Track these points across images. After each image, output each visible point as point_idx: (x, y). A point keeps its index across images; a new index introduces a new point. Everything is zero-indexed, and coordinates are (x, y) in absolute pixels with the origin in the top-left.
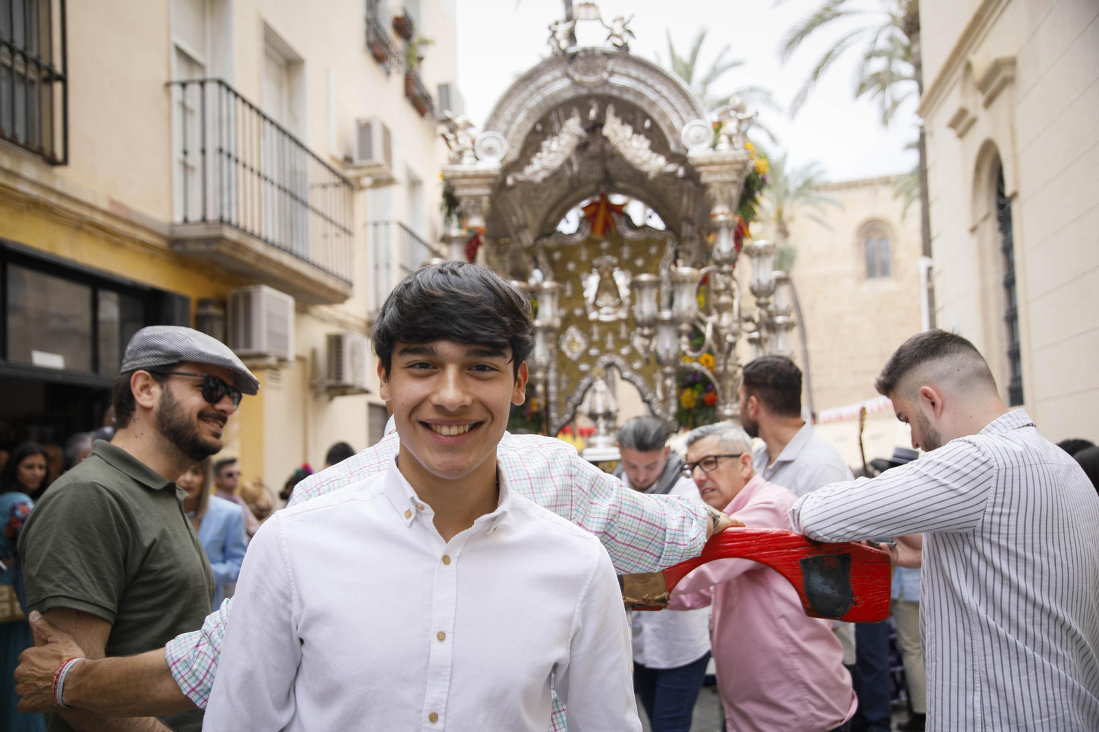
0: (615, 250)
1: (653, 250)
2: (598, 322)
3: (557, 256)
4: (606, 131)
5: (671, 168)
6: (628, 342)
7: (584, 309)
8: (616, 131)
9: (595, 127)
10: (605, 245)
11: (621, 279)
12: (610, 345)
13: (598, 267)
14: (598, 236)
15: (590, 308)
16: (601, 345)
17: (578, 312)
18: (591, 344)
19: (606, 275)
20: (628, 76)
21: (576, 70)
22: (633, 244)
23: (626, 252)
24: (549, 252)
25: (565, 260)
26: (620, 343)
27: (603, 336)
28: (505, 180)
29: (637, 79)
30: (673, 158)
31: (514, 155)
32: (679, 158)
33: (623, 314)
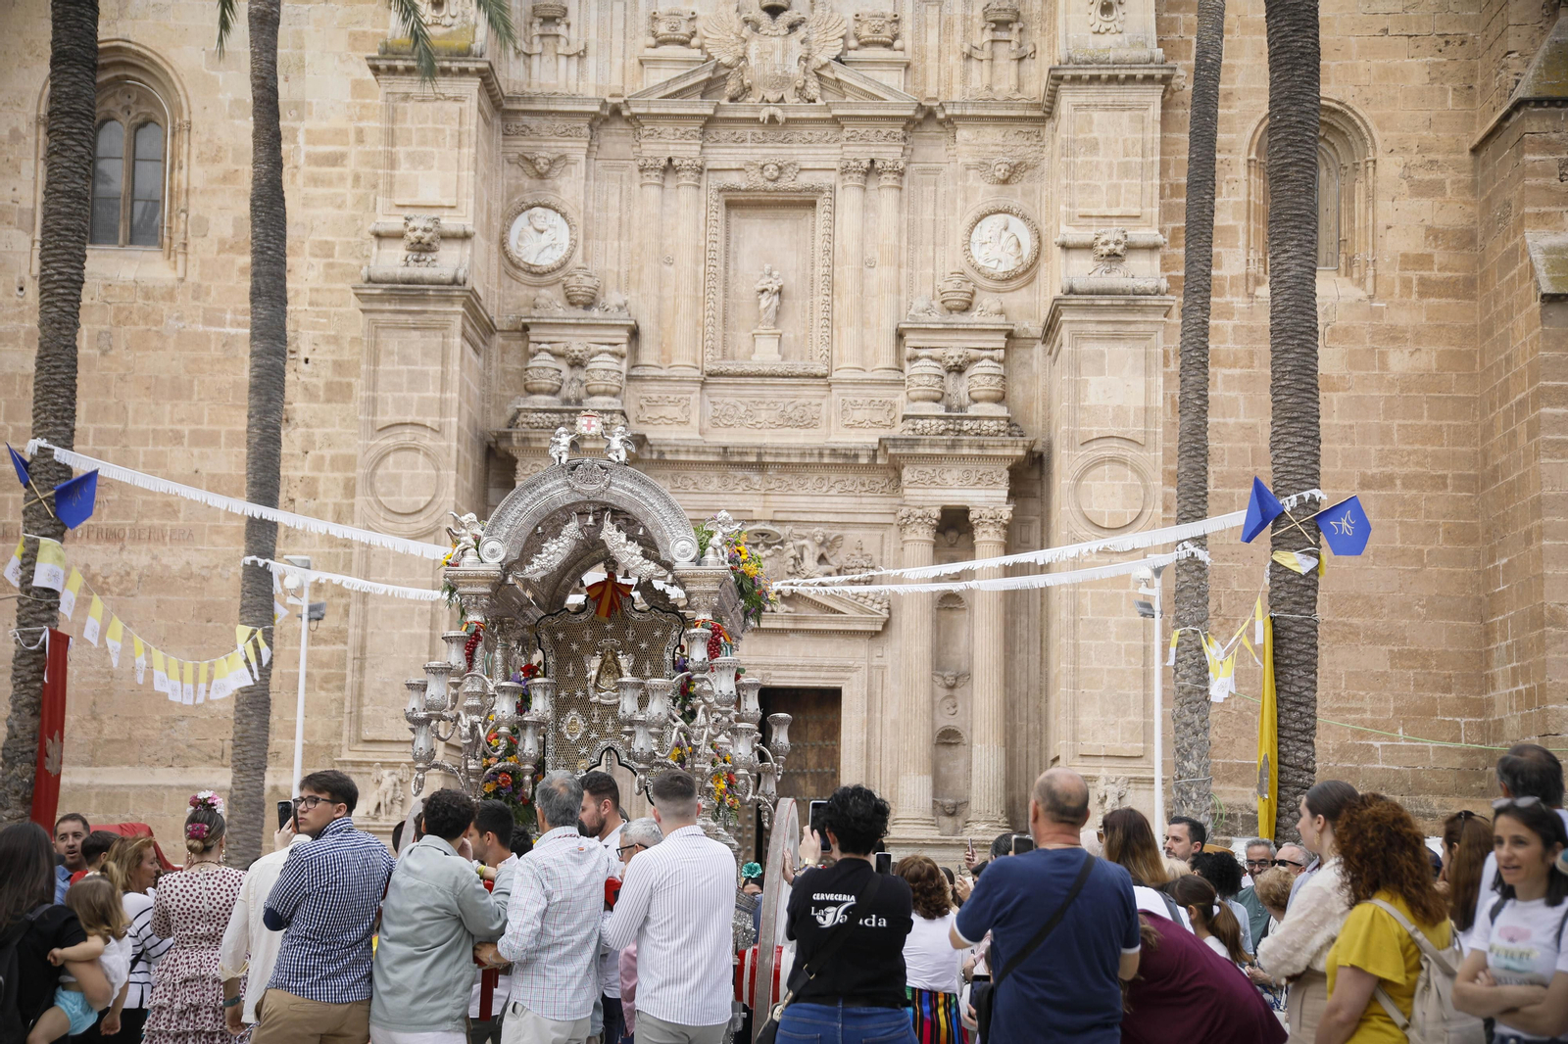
0: (619, 633)
1: (658, 634)
2: (598, 704)
3: (560, 636)
4: (603, 536)
7: (586, 691)
8: (612, 536)
9: (591, 532)
10: (609, 627)
11: (625, 662)
12: (609, 729)
13: (601, 649)
14: (604, 618)
15: (591, 691)
16: (601, 730)
17: (579, 694)
18: (590, 727)
19: (609, 657)
20: (623, 488)
21: (576, 480)
22: (638, 626)
23: (631, 635)
24: (553, 632)
25: (568, 641)
27: (603, 718)
28: (506, 577)
29: (631, 491)
30: (663, 564)
31: (515, 555)
32: (668, 565)
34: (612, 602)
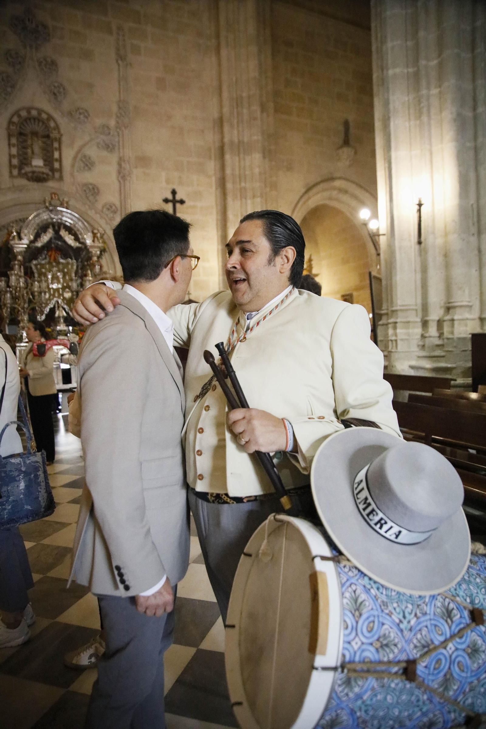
0: (58, 266)
1: (70, 267)
2: (53, 288)
3: (39, 266)
4: (61, 233)
5: (80, 245)
6: (63, 295)
8: (63, 233)
9: (57, 232)
10: (54, 264)
11: (60, 275)
12: (56, 295)
13: (52, 271)
14: (52, 261)
15: (50, 284)
16: (54, 296)
17: (46, 285)
18: (51, 295)
19: (55, 274)
20: (68, 218)
21: (52, 214)
22: (63, 264)
23: (61, 267)
24: (36, 265)
26: (60, 295)
27: (54, 292)
28: (30, 246)
30: (80, 243)
31: (32, 238)
32: (84, 244)
33: (60, 286)
34: (55, 257)
